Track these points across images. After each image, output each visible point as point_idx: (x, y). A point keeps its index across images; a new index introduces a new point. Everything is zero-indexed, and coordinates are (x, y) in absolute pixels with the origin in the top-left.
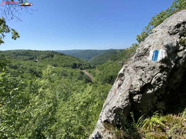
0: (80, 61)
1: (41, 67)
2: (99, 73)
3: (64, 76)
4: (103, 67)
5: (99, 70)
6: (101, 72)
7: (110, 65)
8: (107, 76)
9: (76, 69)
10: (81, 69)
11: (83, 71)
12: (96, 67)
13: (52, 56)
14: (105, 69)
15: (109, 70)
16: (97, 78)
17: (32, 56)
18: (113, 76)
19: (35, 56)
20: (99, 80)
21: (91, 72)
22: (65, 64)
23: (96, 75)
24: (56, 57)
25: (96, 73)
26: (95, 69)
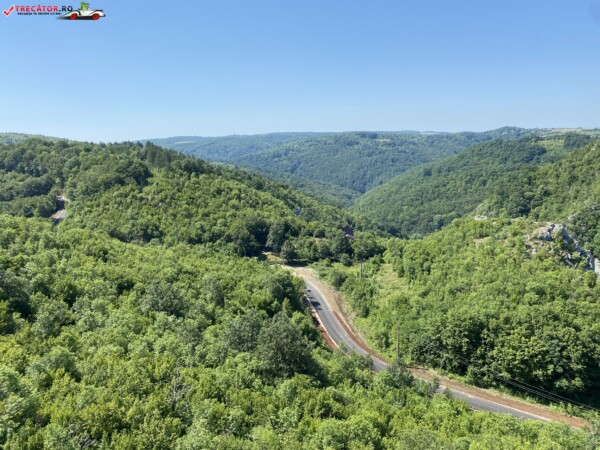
0: (292, 203)
2: (397, 293)
4: (428, 257)
5: (402, 273)
6: (411, 291)
7: (478, 241)
8: (444, 324)
9: (265, 258)
10: (293, 260)
11: (298, 273)
12: (381, 251)
13: (142, 178)
14: (436, 273)
15: (461, 281)
16: (383, 329)
17: (45, 171)
18: (482, 326)
19: (60, 174)
20: (390, 341)
21: (347, 280)
22: (202, 228)
23: (378, 308)
24: (157, 184)
25: (380, 291)
26: (374, 263)
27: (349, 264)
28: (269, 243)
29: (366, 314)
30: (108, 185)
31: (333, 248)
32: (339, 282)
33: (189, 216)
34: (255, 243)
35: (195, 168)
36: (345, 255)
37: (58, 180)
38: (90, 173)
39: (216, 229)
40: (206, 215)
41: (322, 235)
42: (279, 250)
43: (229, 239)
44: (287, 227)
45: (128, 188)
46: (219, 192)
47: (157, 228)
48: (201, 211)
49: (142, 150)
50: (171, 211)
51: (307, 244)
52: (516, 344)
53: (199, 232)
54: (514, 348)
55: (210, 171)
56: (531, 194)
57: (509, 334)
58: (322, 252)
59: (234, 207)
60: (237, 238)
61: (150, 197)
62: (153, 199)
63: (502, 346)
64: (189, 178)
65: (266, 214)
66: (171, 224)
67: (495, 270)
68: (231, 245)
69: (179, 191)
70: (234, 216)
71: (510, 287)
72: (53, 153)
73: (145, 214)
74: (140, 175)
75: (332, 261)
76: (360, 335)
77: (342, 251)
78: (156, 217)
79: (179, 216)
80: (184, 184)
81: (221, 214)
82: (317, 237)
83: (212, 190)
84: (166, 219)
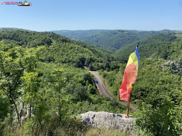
0: (94, 52)
7: (147, 66)
10: (92, 69)
12: (119, 67)
15: (140, 77)
16: (115, 90)
19: (26, 41)
21: (107, 76)
24: (54, 45)
26: (116, 71)
27: (109, 71)
28: (85, 64)
29: (111, 85)
30: (39, 45)
31: (104, 66)
32: (105, 76)
33: (62, 55)
34: (81, 64)
35: (65, 41)
36: (107, 68)
37: (25, 43)
38: (34, 41)
39: (70, 59)
40: (67, 55)
41: (101, 62)
42: (88, 66)
43: (74, 62)
44: (91, 59)
45: (45, 46)
46: (72, 48)
47: (53, 58)
48: (66, 54)
49: (50, 34)
50: (57, 53)
51: (97, 65)
53: (65, 60)
55: (69, 42)
56: (169, 51)
57: (151, 93)
58: (101, 67)
59: (76, 53)
60: (76, 62)
61: (51, 49)
62: (52, 50)
63: (149, 97)
64: (63, 44)
65: (85, 55)
66: (57, 57)
67: (151, 74)
68: (74, 64)
69: (60, 47)
70: (76, 55)
71: (154, 80)
72: (24, 35)
73: (49, 54)
74: (49, 42)
75: (104, 70)
76: (109, 91)
77: (107, 67)
78: (53, 55)
79: (59, 55)
80: (61, 45)
81: (72, 55)
82: (100, 62)
83: (70, 47)
84: (56, 56)
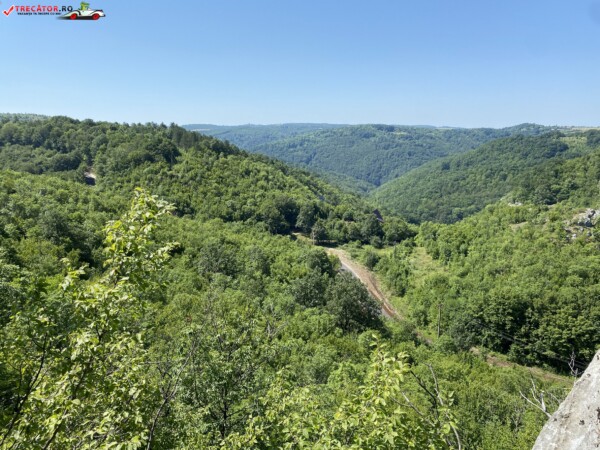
0: (316, 189)
1: (107, 210)
2: (432, 274)
3: (220, 270)
4: (464, 239)
5: (436, 256)
6: (451, 272)
7: (514, 227)
8: (486, 301)
9: (294, 238)
10: (323, 240)
11: (330, 252)
12: (413, 234)
13: (171, 157)
14: (474, 254)
15: (500, 263)
16: (422, 308)
17: (72, 148)
18: (526, 306)
19: (87, 152)
20: (428, 318)
21: (381, 261)
22: (233, 207)
23: (414, 288)
24: (187, 162)
25: (415, 272)
26: (407, 245)
27: (380, 246)
28: (299, 224)
29: (402, 293)
30: (138, 162)
31: (364, 230)
32: (372, 263)
33: (219, 194)
34: (286, 221)
35: (222, 149)
36: (376, 237)
37: (85, 157)
38: (119, 149)
39: (248, 207)
40: (236, 194)
41: (350, 218)
42: (309, 231)
43: (259, 218)
44: (316, 209)
45: (158, 165)
46: (248, 172)
47: (188, 205)
48: (231, 190)
49: (167, 131)
50: (201, 189)
51: (337, 226)
52: (562, 323)
53: (230, 210)
54: (560, 327)
55: (235, 152)
56: (558, 187)
57: (554, 313)
58: (353, 234)
59: (262, 187)
60: (268, 217)
61: (180, 175)
62: (182, 177)
63: (548, 325)
64: (218, 158)
65: (294, 196)
66: (202, 202)
67: (535, 253)
68: (261, 223)
69: (208, 170)
70: (263, 196)
71: (551, 270)
72: (80, 130)
73: (176, 191)
74: (169, 152)
75: (363, 243)
76: (397, 313)
77: (373, 233)
78: (186, 194)
79: (209, 194)
80: (213, 163)
81: (251, 194)
82: (346, 220)
83: (241, 170)
84: (197, 197)
